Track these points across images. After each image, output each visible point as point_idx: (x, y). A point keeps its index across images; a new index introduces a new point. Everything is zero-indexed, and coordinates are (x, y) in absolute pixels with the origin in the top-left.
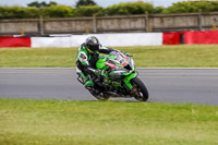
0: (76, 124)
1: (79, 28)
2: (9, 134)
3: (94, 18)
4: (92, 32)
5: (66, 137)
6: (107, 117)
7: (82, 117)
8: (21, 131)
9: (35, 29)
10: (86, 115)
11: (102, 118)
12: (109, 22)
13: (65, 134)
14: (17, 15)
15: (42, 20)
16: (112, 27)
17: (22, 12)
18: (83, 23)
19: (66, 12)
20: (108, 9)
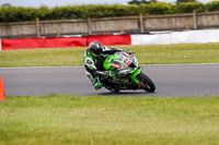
0: (175, 121)
1: (179, 24)
2: (108, 132)
3: (194, 14)
4: (192, 29)
5: (166, 134)
6: (207, 114)
7: (181, 114)
8: (120, 129)
9: (136, 27)
10: (186, 112)
11: (201, 114)
12: (209, 18)
13: (164, 131)
14: (117, 13)
15: (141, 17)
16: (212, 23)
17: (122, 10)
18: (183, 19)
19: (166, 9)
20: (208, 5)
